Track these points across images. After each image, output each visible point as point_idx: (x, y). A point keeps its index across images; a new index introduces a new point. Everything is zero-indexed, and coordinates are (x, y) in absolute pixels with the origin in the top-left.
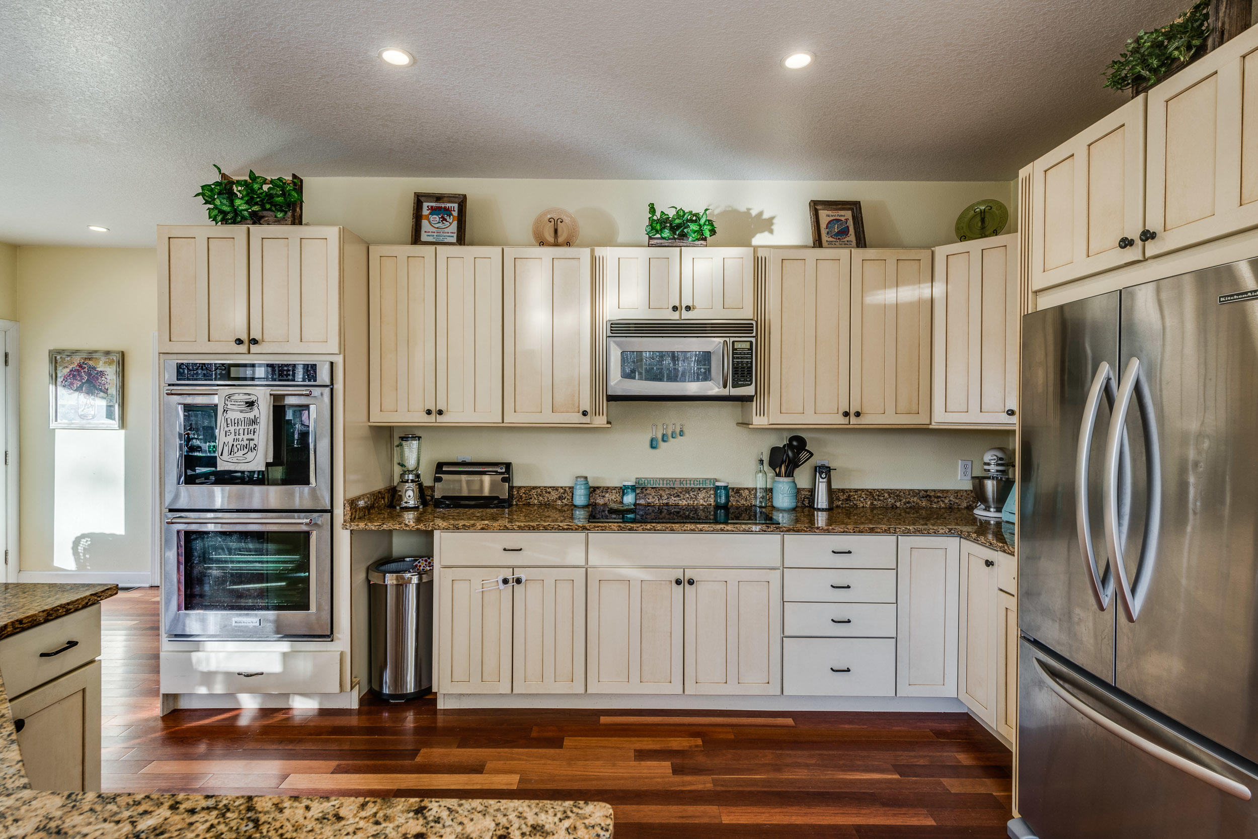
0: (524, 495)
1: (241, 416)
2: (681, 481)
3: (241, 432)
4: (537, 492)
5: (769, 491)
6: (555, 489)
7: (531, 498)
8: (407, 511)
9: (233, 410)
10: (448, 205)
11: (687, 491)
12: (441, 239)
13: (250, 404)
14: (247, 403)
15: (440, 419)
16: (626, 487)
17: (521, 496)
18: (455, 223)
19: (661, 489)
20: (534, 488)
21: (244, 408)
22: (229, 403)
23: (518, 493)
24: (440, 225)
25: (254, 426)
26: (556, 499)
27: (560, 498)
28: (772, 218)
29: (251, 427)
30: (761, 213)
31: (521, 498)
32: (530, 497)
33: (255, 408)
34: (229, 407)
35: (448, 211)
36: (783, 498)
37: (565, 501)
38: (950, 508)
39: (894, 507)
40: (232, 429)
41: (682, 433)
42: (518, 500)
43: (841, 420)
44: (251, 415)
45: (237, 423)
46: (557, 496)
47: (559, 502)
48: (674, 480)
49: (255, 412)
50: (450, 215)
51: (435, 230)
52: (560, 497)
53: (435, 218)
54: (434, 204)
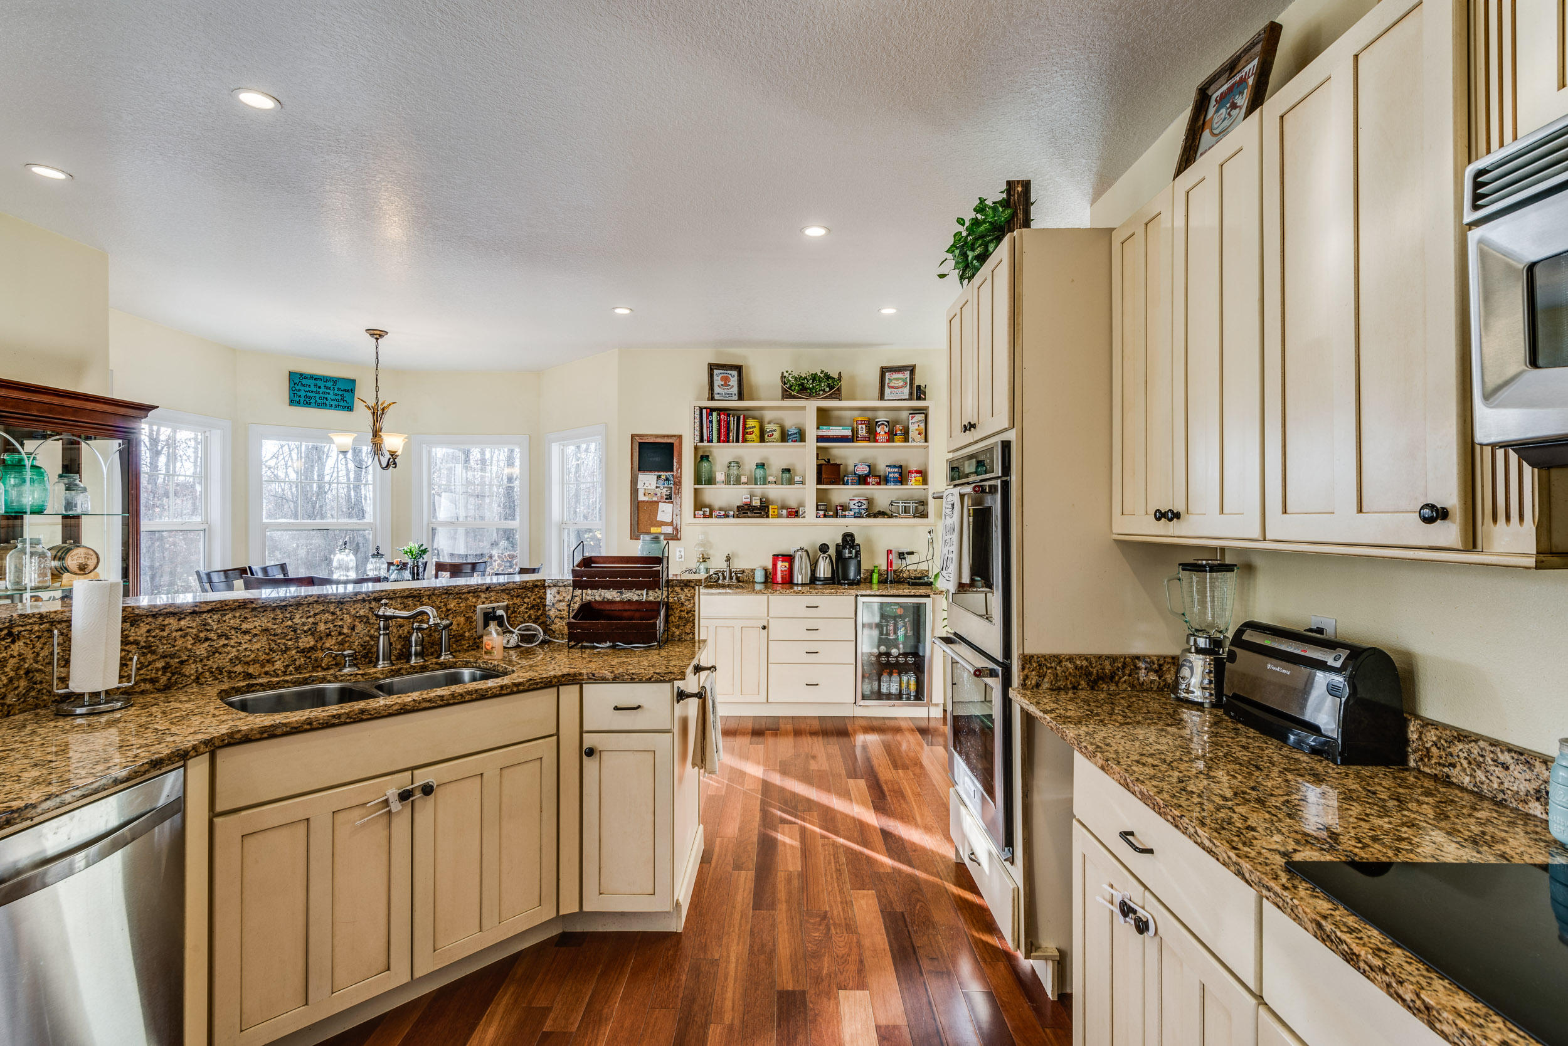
0: (1434, 750)
1: (949, 522)
4: (1469, 752)
7: (1453, 765)
8: (1188, 708)
9: (947, 515)
14: (951, 506)
17: (1428, 749)
20: (1463, 736)
21: (951, 511)
23: (1420, 738)
25: (954, 535)
26: (1527, 793)
29: (952, 537)
31: (1430, 758)
32: (1450, 760)
33: (955, 511)
42: (1421, 759)
44: (952, 521)
46: (1531, 787)
49: (954, 517)
52: (1538, 791)
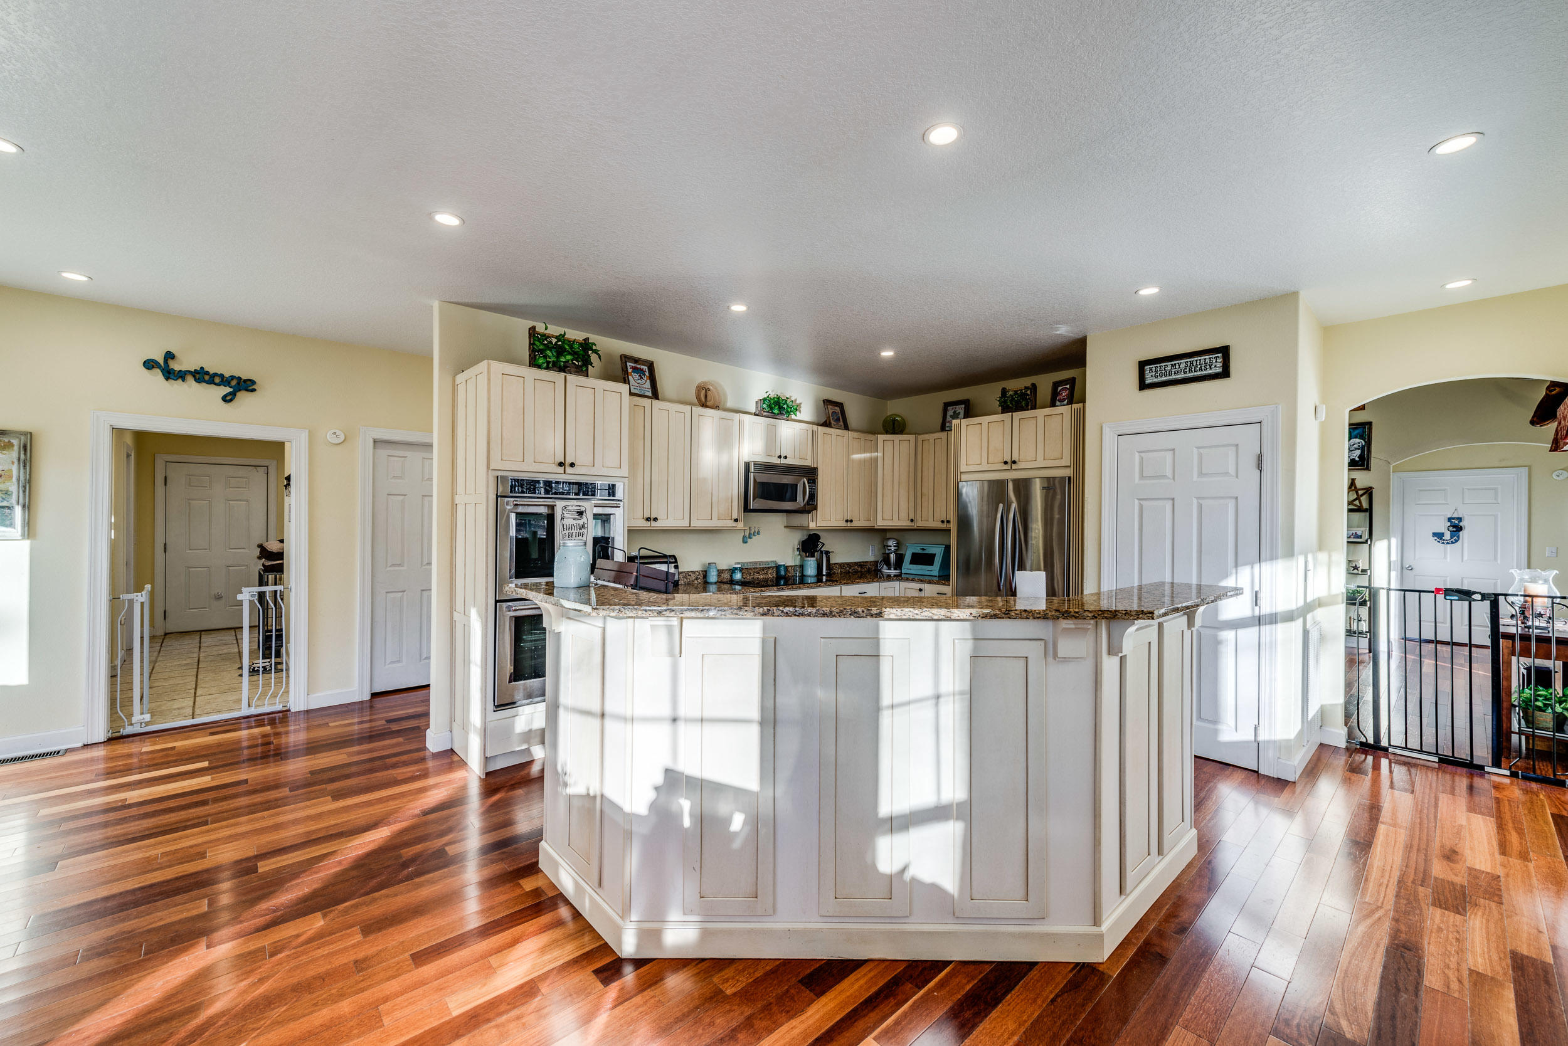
0: (680, 577)
1: (574, 522)
2: (760, 563)
3: (574, 534)
4: (683, 575)
5: (802, 567)
6: (694, 572)
9: (569, 518)
10: (642, 367)
11: (763, 569)
12: (642, 393)
13: (581, 513)
14: (578, 512)
15: (654, 524)
16: (736, 569)
18: (648, 381)
19: (751, 569)
20: (682, 573)
21: (576, 516)
22: (565, 513)
24: (639, 381)
25: (583, 530)
27: (697, 579)
28: (800, 404)
29: (581, 531)
30: (796, 400)
31: (678, 579)
32: (682, 578)
33: (584, 516)
34: (565, 515)
35: (642, 370)
36: (811, 570)
37: (699, 581)
38: (869, 571)
39: (849, 572)
40: (567, 532)
41: (758, 533)
43: (843, 524)
44: (581, 522)
45: (571, 527)
46: (695, 578)
47: (696, 582)
48: (756, 563)
49: (584, 519)
50: (644, 375)
51: (637, 385)
53: (636, 376)
54: (633, 365)
